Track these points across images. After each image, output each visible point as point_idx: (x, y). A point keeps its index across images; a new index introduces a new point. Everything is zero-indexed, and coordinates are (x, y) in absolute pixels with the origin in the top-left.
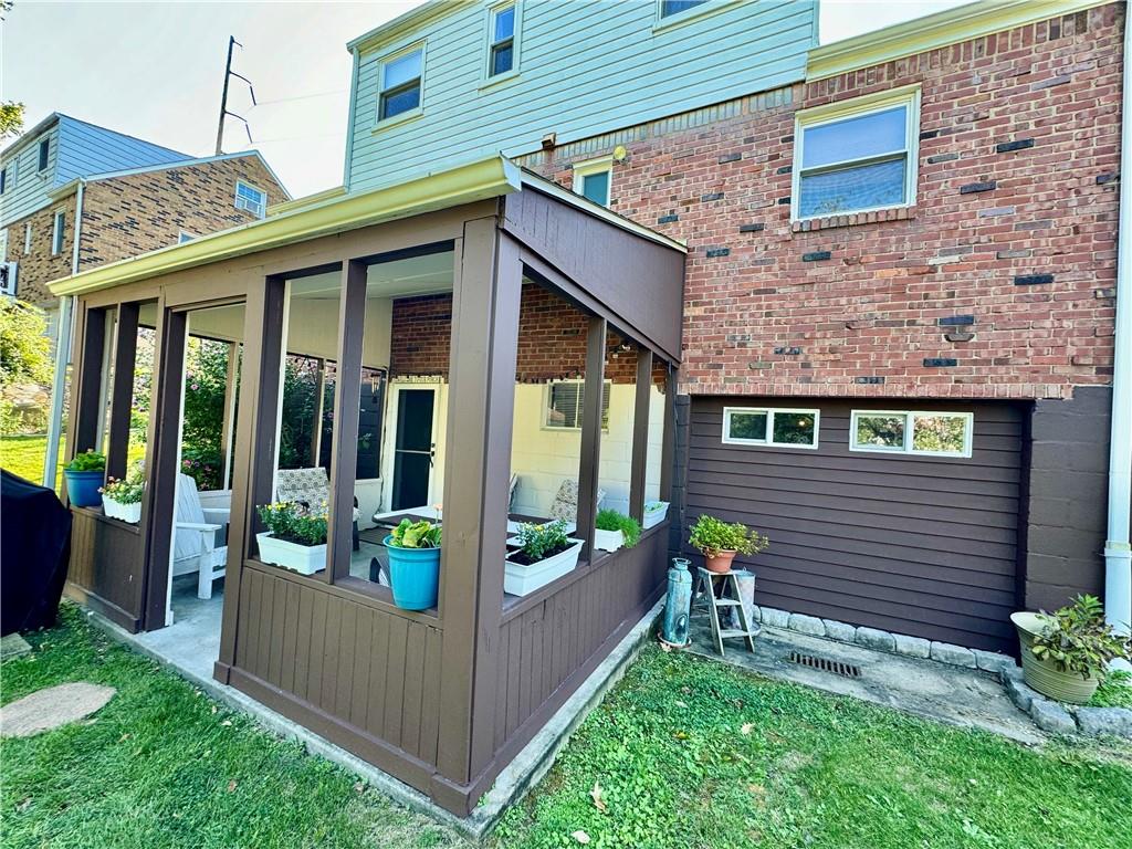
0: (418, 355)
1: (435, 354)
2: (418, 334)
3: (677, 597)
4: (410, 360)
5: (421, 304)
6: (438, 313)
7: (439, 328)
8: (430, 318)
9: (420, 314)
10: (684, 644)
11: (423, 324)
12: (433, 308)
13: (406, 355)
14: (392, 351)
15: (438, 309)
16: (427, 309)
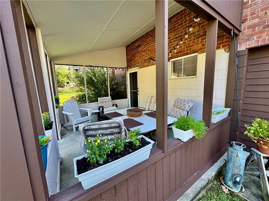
0: (132, 62)
1: (136, 60)
2: (132, 55)
3: (234, 165)
4: (131, 64)
5: (132, 45)
6: (136, 46)
7: (137, 51)
8: (134, 49)
9: (132, 49)
10: (239, 190)
11: (133, 51)
12: (135, 45)
13: (130, 63)
14: (127, 62)
15: (136, 45)
16: (133, 46)
